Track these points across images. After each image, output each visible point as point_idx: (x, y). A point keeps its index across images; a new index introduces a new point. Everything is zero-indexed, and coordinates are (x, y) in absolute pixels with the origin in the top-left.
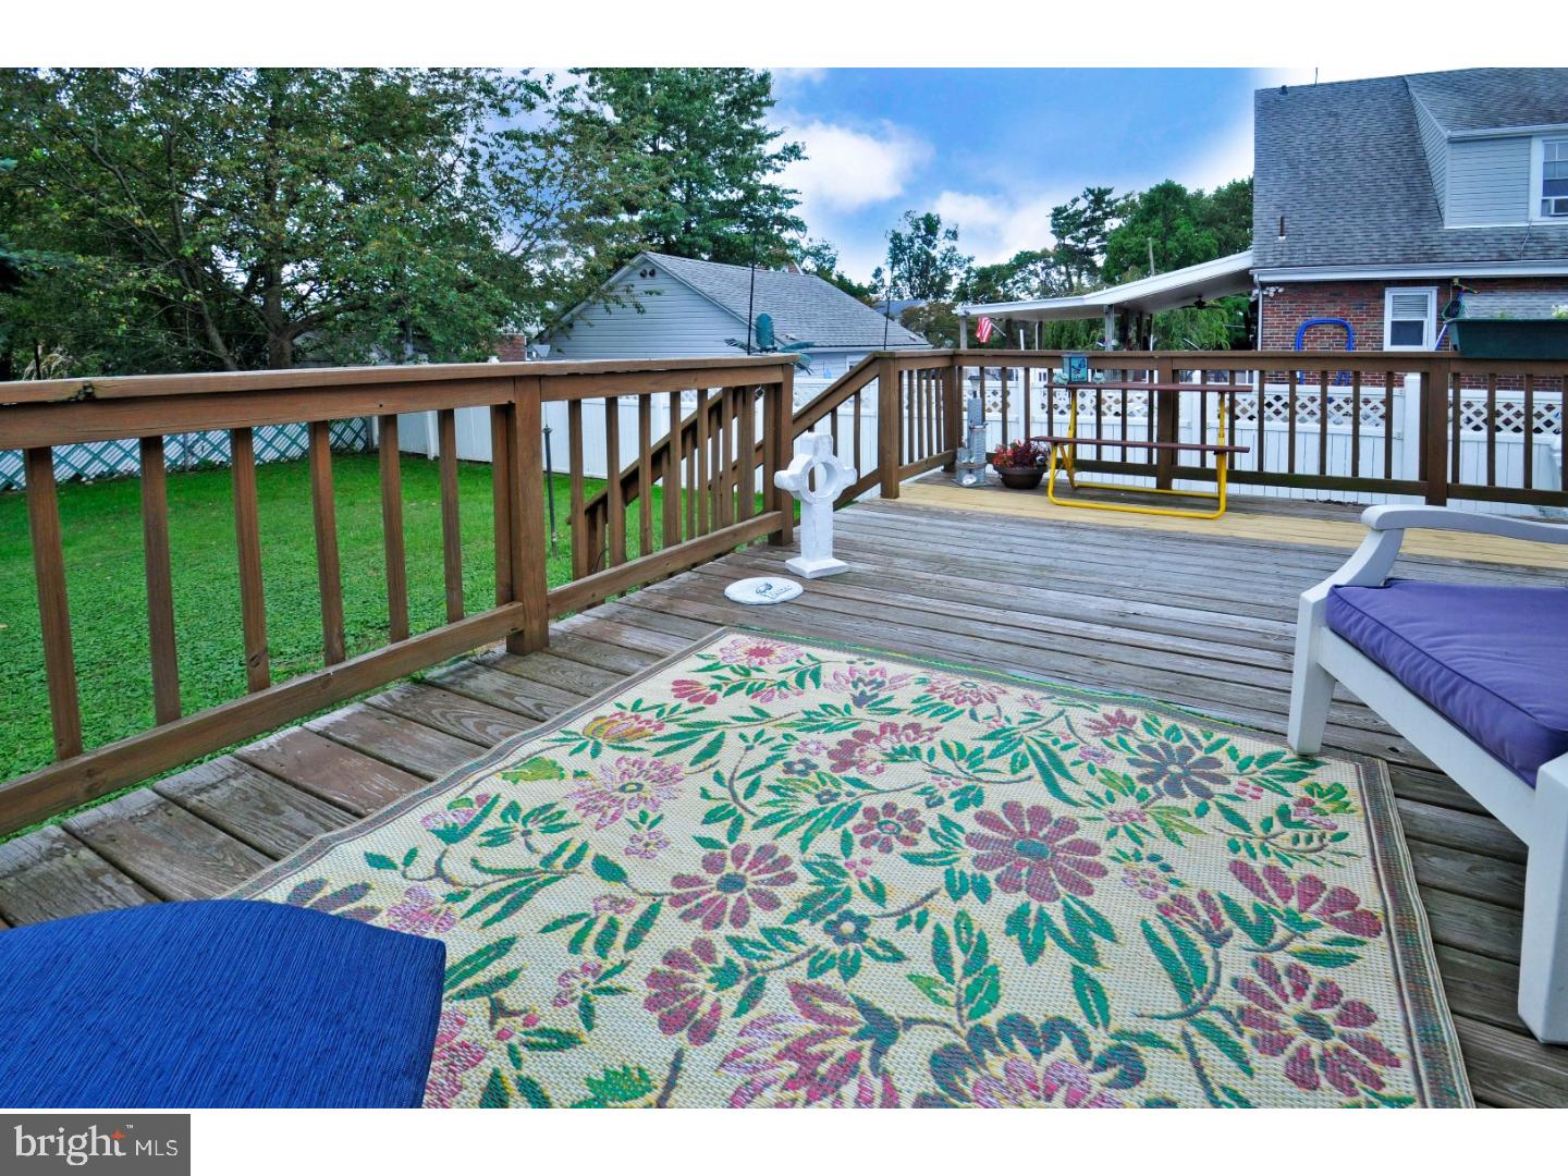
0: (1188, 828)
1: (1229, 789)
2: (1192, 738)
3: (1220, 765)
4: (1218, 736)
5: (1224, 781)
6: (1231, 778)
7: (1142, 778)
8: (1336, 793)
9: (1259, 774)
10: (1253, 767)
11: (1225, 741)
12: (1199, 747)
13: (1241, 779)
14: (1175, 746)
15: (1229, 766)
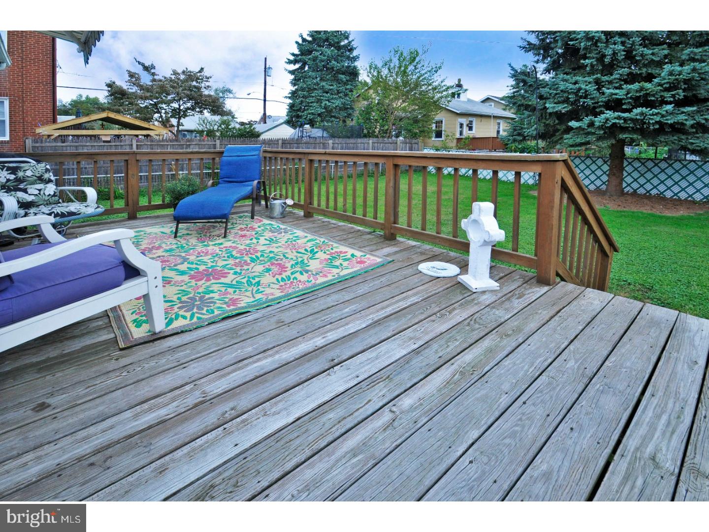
0: (179, 293)
1: (176, 307)
2: (203, 314)
3: (185, 311)
4: (195, 320)
5: (179, 308)
6: (178, 310)
7: (204, 296)
8: (138, 324)
9: (170, 316)
10: (173, 316)
11: (190, 320)
12: (197, 313)
13: (175, 311)
14: (205, 309)
15: (181, 313)
